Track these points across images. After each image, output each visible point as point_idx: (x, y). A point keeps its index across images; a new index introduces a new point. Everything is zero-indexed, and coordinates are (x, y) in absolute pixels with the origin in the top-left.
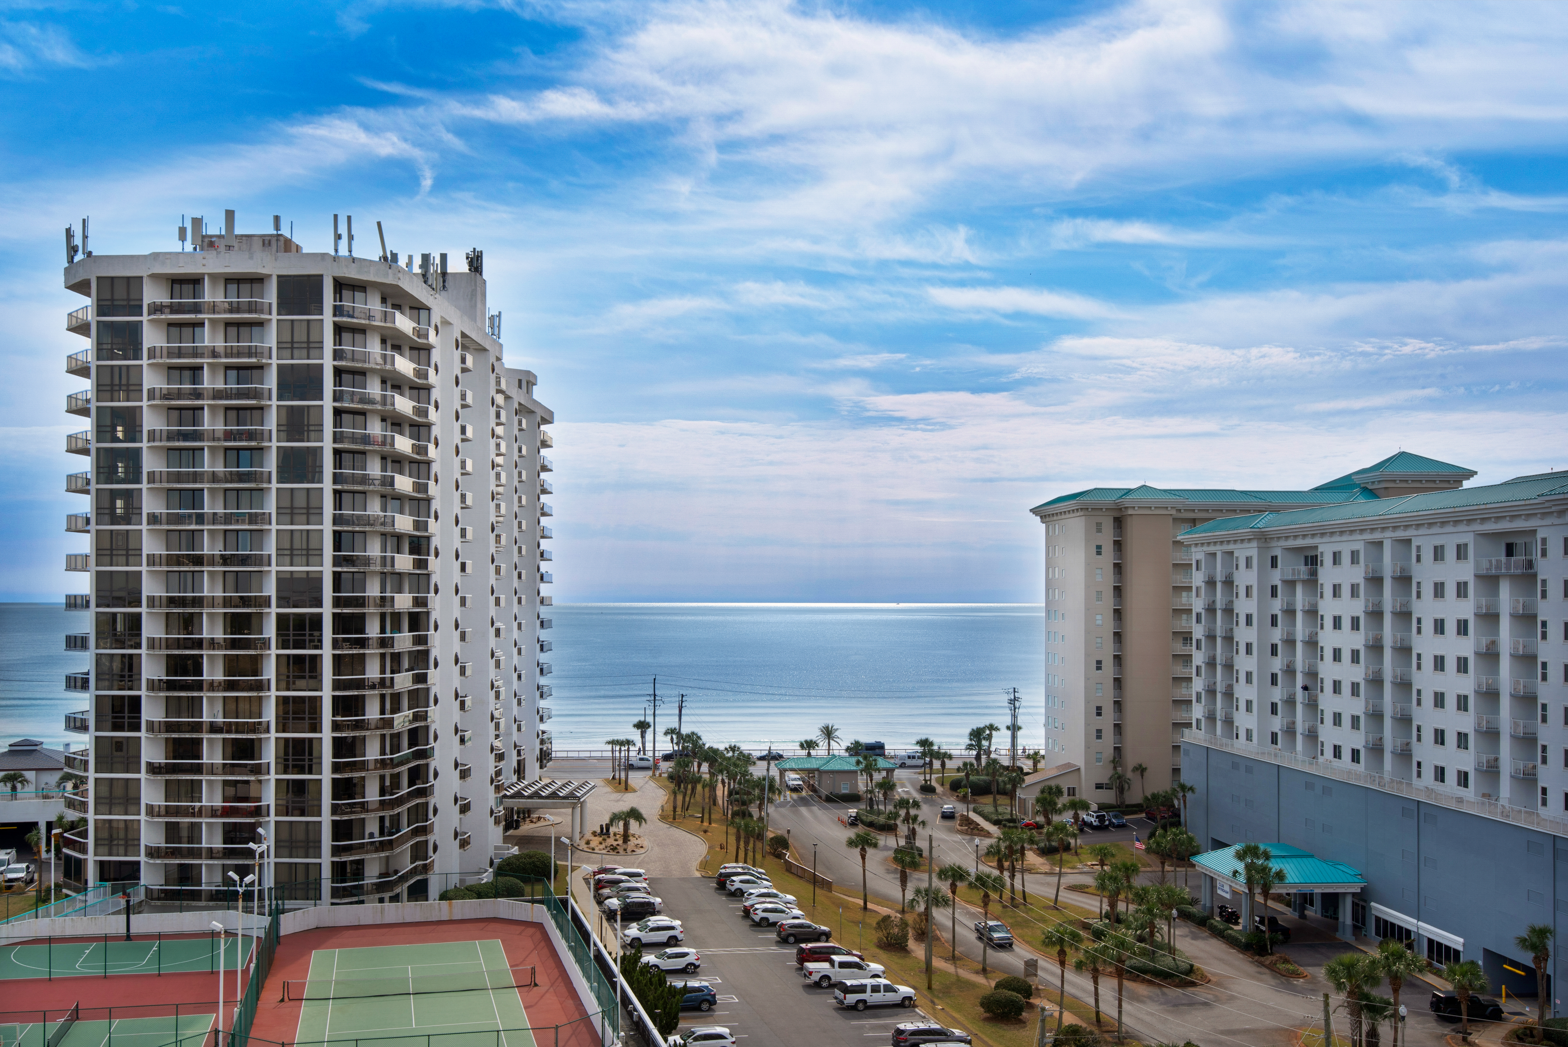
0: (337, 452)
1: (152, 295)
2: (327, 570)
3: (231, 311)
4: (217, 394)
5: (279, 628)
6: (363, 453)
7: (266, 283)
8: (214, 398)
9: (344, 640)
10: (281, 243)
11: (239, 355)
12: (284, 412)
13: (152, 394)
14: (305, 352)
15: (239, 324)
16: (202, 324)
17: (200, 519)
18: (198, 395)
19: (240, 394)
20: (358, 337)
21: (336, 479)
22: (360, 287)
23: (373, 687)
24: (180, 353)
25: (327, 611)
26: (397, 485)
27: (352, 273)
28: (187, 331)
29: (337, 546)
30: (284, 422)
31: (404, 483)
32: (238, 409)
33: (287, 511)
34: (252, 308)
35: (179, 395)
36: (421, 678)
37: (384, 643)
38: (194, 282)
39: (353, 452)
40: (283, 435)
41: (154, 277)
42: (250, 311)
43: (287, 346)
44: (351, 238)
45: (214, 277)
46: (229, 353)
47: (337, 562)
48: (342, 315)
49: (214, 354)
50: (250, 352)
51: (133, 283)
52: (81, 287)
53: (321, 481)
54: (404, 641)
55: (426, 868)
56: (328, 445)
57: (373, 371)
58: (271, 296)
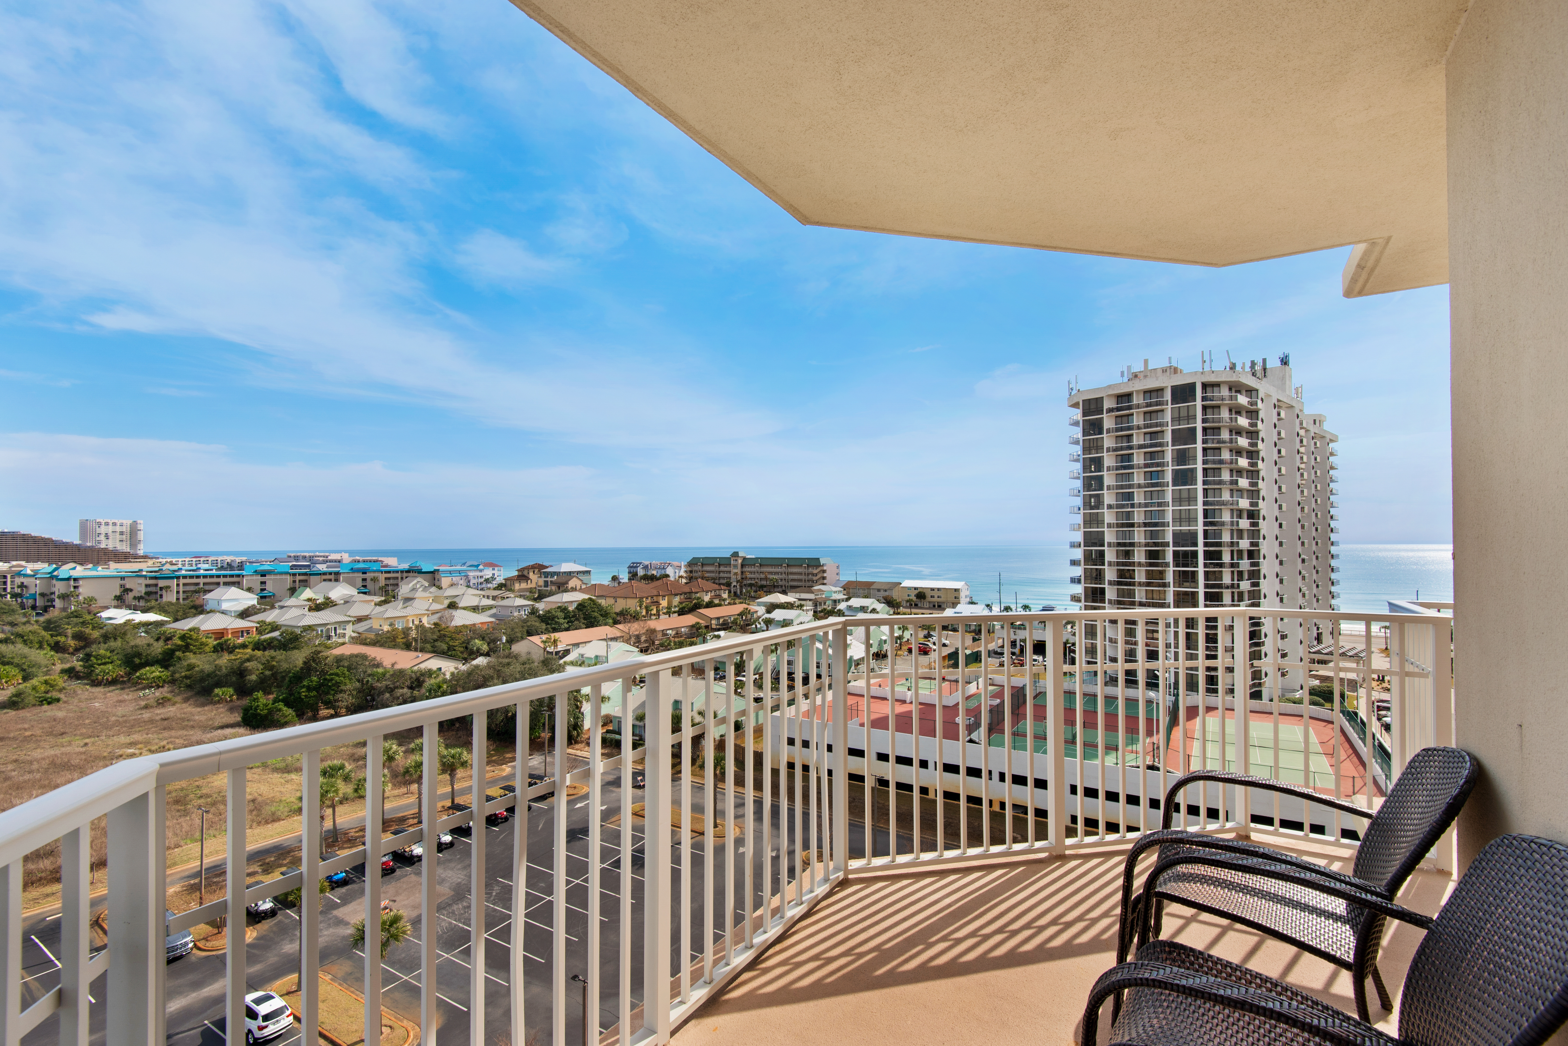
0: (1205, 470)
1: (1107, 404)
2: (1200, 528)
3: (1147, 407)
4: (1140, 447)
5: (1174, 557)
6: (1220, 469)
7: (1165, 391)
8: (1139, 448)
9: (1211, 563)
10: (1172, 370)
11: (1151, 427)
12: (1175, 452)
13: (1108, 450)
14: (1186, 422)
15: (1151, 412)
16: (1132, 415)
17: (1133, 506)
18: (1131, 448)
19: (1152, 446)
20: (1216, 410)
21: (1204, 483)
22: (1217, 385)
23: (1227, 587)
24: (1122, 429)
25: (1200, 549)
26: (1240, 484)
27: (1212, 379)
28: (1125, 419)
29: (1205, 516)
30: (1175, 456)
31: (1243, 483)
32: (1151, 453)
33: (1178, 499)
34: (1158, 404)
35: (1122, 449)
36: (1256, 584)
37: (1232, 565)
38: (1128, 396)
39: (1214, 469)
40: (1175, 463)
41: (1109, 396)
42: (1157, 405)
43: (1176, 419)
44: (1211, 361)
45: (1138, 392)
46: (1146, 426)
47: (1205, 524)
48: (1206, 400)
49: (1139, 428)
50: (1157, 425)
51: (1099, 401)
52: (1075, 405)
53: (1196, 484)
54: (1245, 564)
55: (1260, 685)
56: (1199, 466)
57: (1224, 426)
58: (1168, 396)
